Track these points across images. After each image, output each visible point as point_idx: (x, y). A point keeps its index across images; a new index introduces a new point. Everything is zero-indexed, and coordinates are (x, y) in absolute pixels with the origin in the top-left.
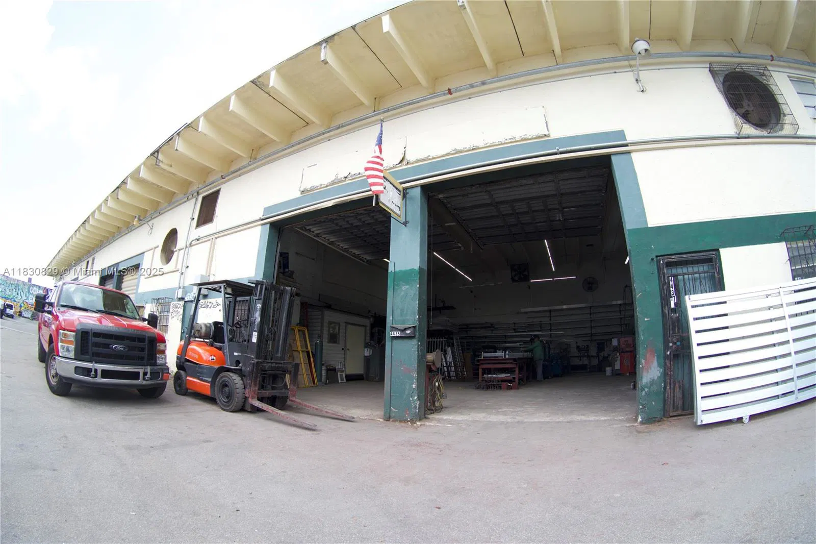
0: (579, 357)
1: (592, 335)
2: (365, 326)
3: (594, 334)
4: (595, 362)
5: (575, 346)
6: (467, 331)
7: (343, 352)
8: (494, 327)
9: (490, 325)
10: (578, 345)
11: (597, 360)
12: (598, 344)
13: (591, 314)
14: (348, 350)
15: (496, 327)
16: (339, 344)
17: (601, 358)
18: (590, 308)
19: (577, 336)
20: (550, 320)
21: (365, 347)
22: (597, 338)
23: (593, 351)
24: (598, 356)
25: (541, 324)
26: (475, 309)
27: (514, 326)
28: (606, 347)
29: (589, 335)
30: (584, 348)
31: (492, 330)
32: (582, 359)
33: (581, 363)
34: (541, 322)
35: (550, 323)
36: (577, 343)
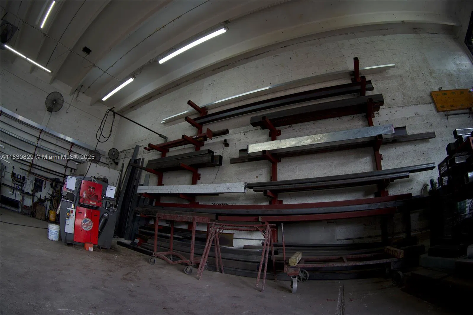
0: (13, 189)
1: (32, 165)
4: (28, 202)
5: (11, 173)
10: (15, 172)
11: (31, 200)
12: (36, 179)
13: (39, 139)
17: (36, 200)
18: (42, 131)
19: (16, 160)
23: (29, 187)
24: (33, 195)
28: (43, 187)
29: (29, 164)
30: (20, 178)
32: (15, 192)
33: (13, 197)
36: (13, 168)
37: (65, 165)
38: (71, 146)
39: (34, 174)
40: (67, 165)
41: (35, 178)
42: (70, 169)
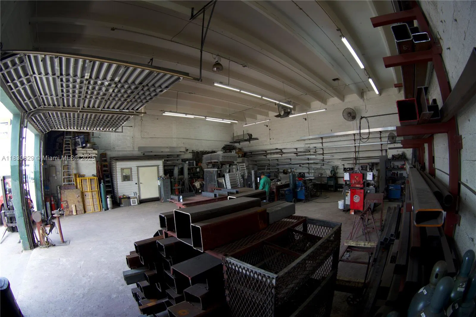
1: (356, 159)
2: (158, 166)
3: (358, 158)
5: (343, 168)
6: (266, 156)
7: (137, 185)
8: (282, 152)
9: (280, 151)
13: (355, 140)
14: (141, 183)
15: (284, 152)
16: (132, 181)
18: (354, 135)
19: (343, 159)
20: (322, 145)
21: (158, 180)
22: (361, 161)
25: (316, 149)
26: (270, 139)
27: (296, 151)
29: (354, 159)
31: (282, 155)
34: (315, 147)
35: (323, 149)
36: (343, 165)
37: (381, 149)
38: (380, 134)
39: (359, 164)
40: (382, 149)
41: (361, 166)
42: (385, 151)
